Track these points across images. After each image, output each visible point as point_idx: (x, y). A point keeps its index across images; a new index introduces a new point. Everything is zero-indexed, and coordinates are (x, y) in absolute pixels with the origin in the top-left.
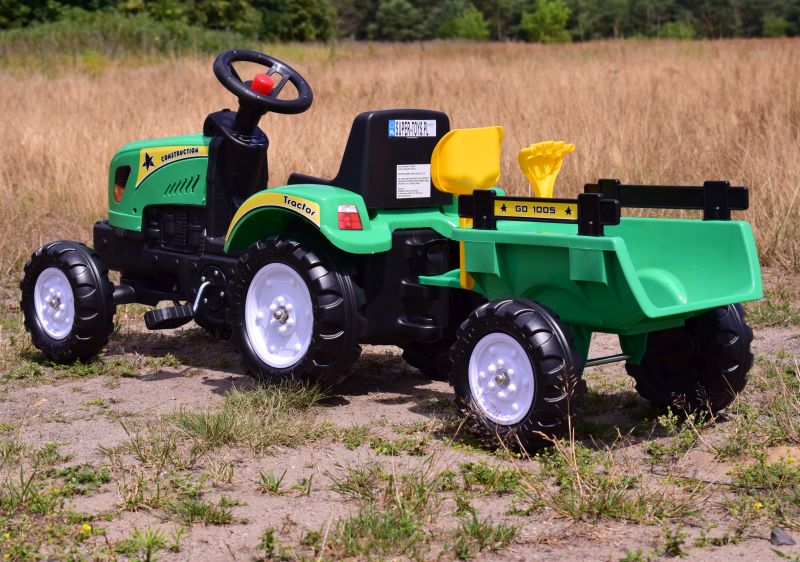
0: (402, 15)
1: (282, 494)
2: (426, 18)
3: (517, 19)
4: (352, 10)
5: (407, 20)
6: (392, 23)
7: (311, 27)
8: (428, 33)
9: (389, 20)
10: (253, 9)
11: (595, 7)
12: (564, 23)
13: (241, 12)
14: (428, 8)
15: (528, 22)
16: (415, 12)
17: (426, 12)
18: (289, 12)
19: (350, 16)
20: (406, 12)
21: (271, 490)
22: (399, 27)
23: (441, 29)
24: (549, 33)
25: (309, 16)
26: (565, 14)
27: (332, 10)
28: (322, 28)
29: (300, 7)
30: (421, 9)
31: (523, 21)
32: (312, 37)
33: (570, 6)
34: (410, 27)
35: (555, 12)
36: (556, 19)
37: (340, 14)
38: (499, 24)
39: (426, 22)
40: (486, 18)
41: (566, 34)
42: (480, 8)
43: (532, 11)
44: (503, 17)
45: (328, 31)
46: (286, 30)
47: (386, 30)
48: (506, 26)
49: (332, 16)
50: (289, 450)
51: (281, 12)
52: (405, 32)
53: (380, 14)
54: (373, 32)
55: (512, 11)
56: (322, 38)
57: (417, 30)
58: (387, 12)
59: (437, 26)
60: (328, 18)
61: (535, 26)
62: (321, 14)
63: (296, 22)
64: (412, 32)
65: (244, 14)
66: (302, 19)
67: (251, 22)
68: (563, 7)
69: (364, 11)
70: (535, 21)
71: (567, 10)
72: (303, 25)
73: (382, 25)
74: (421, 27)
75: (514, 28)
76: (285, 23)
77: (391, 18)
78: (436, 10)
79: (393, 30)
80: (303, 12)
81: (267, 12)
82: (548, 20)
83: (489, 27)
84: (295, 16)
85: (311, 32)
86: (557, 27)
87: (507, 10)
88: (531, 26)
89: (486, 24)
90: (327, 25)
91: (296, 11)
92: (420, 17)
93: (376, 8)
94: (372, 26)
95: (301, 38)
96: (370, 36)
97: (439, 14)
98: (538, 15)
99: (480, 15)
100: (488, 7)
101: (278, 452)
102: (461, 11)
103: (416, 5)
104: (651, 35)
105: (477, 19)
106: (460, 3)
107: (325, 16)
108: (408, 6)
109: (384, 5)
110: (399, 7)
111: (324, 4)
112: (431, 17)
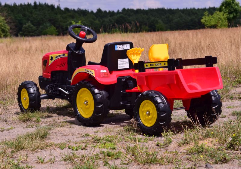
0: (30, 29)
1: (45, 163)
2: (38, 29)
3: (67, 29)
4: (14, 27)
5: (32, 30)
6: (27, 31)
7: (2, 33)
8: (39, 34)
16: (34, 28)
17: (38, 27)
19: (14, 29)
20: (31, 28)
21: (41, 162)
22: (29, 32)
23: (43, 32)
27: (8, 27)
28: (5, 33)
30: (36, 27)
32: (2, 36)
34: (33, 32)
37: (11, 29)
38: (61, 30)
39: (38, 31)
40: (57, 29)
42: (55, 26)
44: (62, 28)
45: (7, 34)
48: (63, 31)
49: (8, 29)
50: (42, 151)
52: (31, 34)
53: (23, 29)
54: (21, 34)
55: (65, 26)
56: (5, 36)
58: (26, 28)
59: (41, 32)
62: (4, 29)
64: (33, 34)
69: (18, 28)
73: (24, 32)
74: (36, 32)
77: (27, 29)
83: (58, 32)
87: (63, 26)
89: (57, 30)
90: (7, 32)
92: (36, 29)
93: (22, 27)
97: (42, 28)
99: (55, 28)
100: (57, 25)
101: (39, 151)
102: (49, 27)
103: (34, 25)
105: (54, 29)
106: (48, 24)
107: (6, 29)
108: (32, 25)
109: (24, 26)
110: (29, 26)
111: (5, 26)
112: (40, 29)
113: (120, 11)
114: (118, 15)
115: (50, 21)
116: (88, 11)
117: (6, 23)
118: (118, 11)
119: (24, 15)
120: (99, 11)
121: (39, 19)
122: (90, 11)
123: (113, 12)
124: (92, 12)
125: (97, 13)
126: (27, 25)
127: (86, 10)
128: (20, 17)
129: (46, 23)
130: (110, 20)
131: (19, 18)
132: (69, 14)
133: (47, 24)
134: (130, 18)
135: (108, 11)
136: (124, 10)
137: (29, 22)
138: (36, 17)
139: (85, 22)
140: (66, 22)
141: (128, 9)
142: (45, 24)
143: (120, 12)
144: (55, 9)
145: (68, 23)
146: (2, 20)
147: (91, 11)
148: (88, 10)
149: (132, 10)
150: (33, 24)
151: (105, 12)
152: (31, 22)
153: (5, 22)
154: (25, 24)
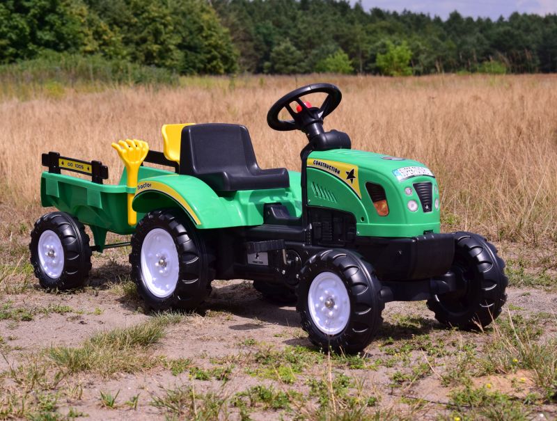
0: (289, 56)
2: (306, 57)
3: (373, 59)
4: (252, 51)
5: (293, 59)
6: (282, 61)
7: (221, 64)
8: (308, 68)
9: (280, 59)
10: (179, 51)
11: (432, 50)
12: (408, 62)
13: (170, 53)
14: (309, 50)
15: (381, 61)
16: (299, 54)
17: (306, 53)
18: (205, 53)
19: (250, 56)
20: (292, 53)
22: (287, 64)
23: (317, 66)
24: (397, 69)
25: (219, 56)
26: (408, 55)
27: (236, 52)
28: (229, 65)
29: (213, 50)
30: (303, 51)
31: (377, 60)
32: (222, 71)
33: (412, 50)
34: (295, 64)
35: (402, 53)
36: (401, 59)
37: (243, 54)
38: (361, 62)
39: (306, 60)
40: (350, 58)
41: (409, 70)
42: (346, 51)
43: (385, 53)
44: (363, 57)
45: (233, 67)
46: (202, 66)
47: (277, 66)
48: (365, 64)
49: (237, 56)
51: (199, 53)
52: (291, 67)
53: (273, 55)
54: (268, 68)
55: (370, 52)
56: (228, 72)
57: (300, 67)
58: (278, 54)
59: (315, 64)
60: (234, 58)
61: (387, 64)
62: (228, 54)
63: (210, 61)
64: (296, 68)
65: (172, 54)
66: (214, 58)
67: (177, 60)
68: (407, 50)
69: (261, 52)
70: (386, 60)
71: (410, 52)
72: (214, 63)
73: (275, 63)
74: (302, 64)
75: (372, 65)
76: (202, 61)
77: (281, 57)
78: (314, 52)
79: (283, 66)
80: (215, 53)
81: (189, 53)
82: (396, 59)
83: (352, 65)
84: (209, 56)
85: (220, 68)
86: (402, 64)
87: (367, 52)
88: (383, 64)
89: (350, 62)
90: (233, 63)
91: (210, 52)
92: (302, 57)
93: (271, 51)
94: (267, 64)
95: (214, 72)
96: (265, 71)
97: (316, 55)
98: (388, 55)
99: (346, 56)
100: (353, 50)
102: (332, 53)
103: (299, 48)
104: (474, 71)
105: (344, 59)
106: (332, 47)
107: (231, 56)
108: (293, 49)
109: (276, 48)
110: (287, 49)
111: (230, 48)
112: (311, 57)
113: (506, 18)
114: (501, 29)
115: (337, 38)
116: (429, 18)
117: (234, 41)
118: (501, 18)
119: (278, 24)
120: (455, 17)
121: (310, 34)
122: (432, 17)
123: (488, 20)
124: (438, 20)
125: (449, 22)
126: (283, 46)
127: (423, 15)
128: (267, 29)
129: (326, 44)
130: (478, 39)
131: (265, 31)
132: (383, 23)
133: (329, 46)
134: (529, 38)
135: (475, 19)
136: (515, 16)
137: (288, 39)
138: (305, 28)
139: (420, 44)
140: (375, 42)
141: (525, 15)
142: (323, 46)
143: (506, 22)
144: (351, 10)
145: (378, 44)
146: (224, 35)
147: (436, 17)
148: (429, 14)
149: (534, 18)
150: (296, 45)
151: (470, 20)
152: (291, 40)
153: (230, 38)
154: (279, 44)
